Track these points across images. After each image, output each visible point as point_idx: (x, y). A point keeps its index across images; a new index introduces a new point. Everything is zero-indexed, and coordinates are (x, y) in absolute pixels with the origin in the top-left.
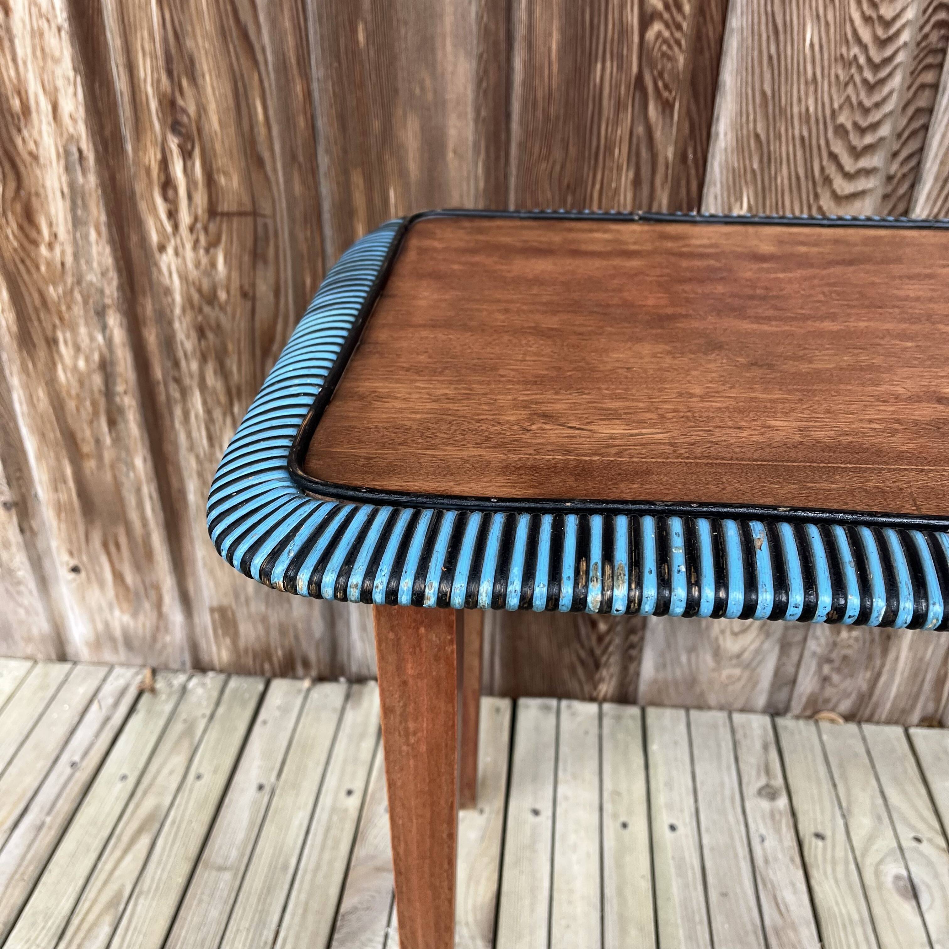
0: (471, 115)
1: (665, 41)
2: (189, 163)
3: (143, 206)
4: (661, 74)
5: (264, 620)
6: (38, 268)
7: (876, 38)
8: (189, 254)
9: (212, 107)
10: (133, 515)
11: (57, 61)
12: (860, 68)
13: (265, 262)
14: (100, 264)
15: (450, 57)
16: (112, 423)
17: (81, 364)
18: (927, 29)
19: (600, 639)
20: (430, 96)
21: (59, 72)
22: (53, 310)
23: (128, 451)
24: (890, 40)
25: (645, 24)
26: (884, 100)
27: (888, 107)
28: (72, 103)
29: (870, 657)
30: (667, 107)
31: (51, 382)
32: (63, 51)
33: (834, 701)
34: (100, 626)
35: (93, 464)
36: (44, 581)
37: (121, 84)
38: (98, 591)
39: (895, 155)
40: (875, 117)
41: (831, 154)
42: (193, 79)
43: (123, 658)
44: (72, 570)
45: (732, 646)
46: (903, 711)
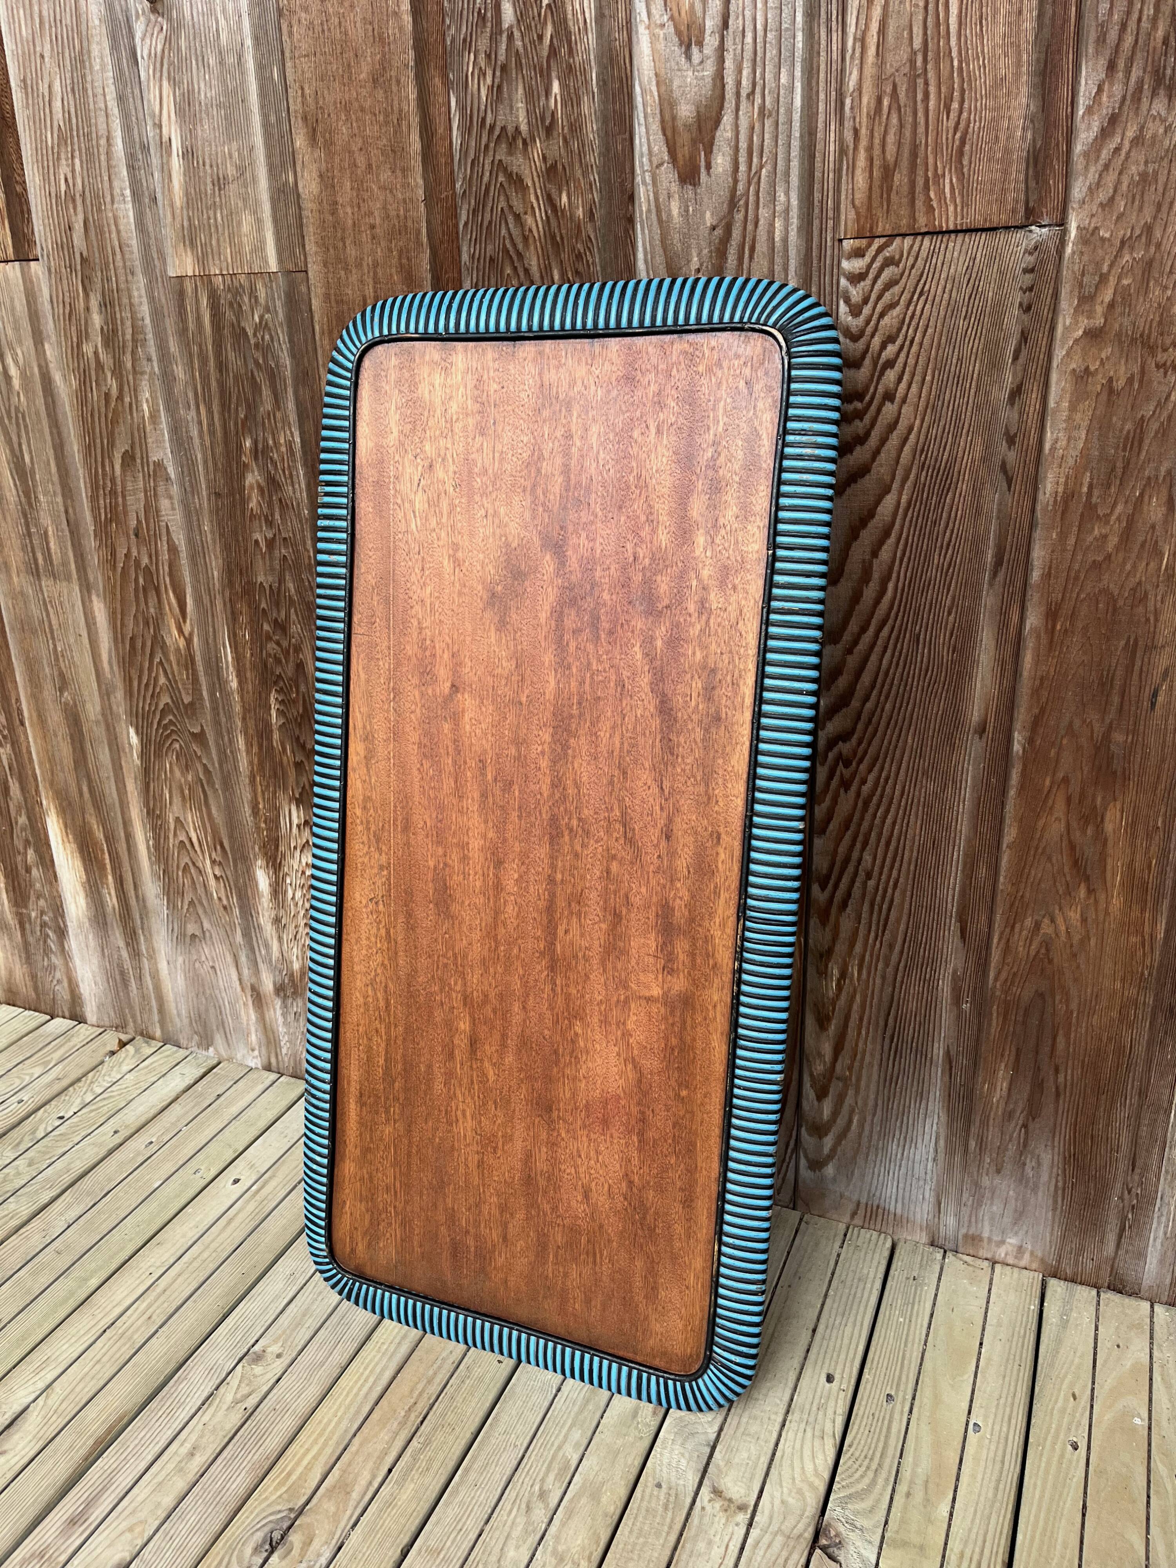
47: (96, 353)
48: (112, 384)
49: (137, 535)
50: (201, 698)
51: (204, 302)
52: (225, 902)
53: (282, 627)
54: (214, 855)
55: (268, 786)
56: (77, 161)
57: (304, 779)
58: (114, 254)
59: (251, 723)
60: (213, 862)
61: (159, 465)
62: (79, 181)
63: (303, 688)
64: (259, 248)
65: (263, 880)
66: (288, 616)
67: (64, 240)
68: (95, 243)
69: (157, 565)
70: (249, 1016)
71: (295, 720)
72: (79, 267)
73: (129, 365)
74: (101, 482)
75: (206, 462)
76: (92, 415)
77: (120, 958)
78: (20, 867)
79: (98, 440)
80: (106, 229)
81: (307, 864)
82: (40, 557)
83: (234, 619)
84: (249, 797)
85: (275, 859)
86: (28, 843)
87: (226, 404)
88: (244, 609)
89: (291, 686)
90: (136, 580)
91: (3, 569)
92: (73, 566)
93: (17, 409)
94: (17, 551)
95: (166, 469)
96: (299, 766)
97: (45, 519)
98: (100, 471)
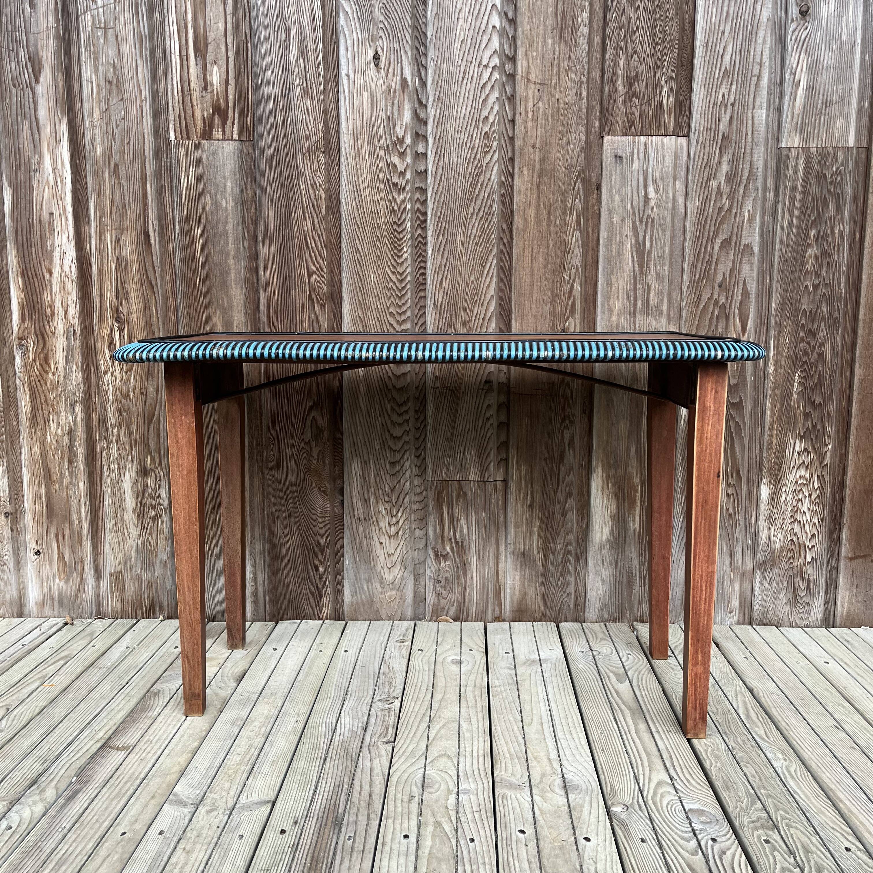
0: (243, 311)
1: (318, 282)
2: (122, 334)
3: (99, 354)
4: (318, 294)
5: (140, 579)
6: (46, 384)
7: (398, 279)
8: (118, 375)
9: (134, 311)
10: (75, 516)
11: (70, 294)
12: (394, 290)
13: (153, 377)
14: (76, 381)
15: (234, 289)
16: (70, 463)
17: (59, 431)
18: (417, 276)
19: (321, 578)
21: (70, 298)
22: (50, 404)
23: (77, 478)
24: (403, 280)
25: (310, 277)
26: (406, 302)
27: (408, 305)
28: (74, 311)
29: (458, 578)
30: (322, 306)
31: (43, 442)
32: (73, 289)
33: (446, 608)
34: (46, 590)
35: (57, 486)
36: (18, 563)
37: (96, 303)
38: (48, 567)
39: (416, 324)
40: (404, 309)
41: (390, 324)
42: (127, 300)
43: (56, 613)
44: (36, 553)
45: (389, 576)
46: (482, 612)
47: (719, 186)
48: (726, 203)
49: (720, 286)
50: (745, 380)
51: (802, 160)
52: (731, 511)
53: (813, 334)
54: (730, 480)
55: (782, 430)
56: (734, 87)
57: (810, 423)
58: (747, 134)
59: (778, 393)
60: (728, 485)
61: (748, 246)
62: (732, 97)
63: (820, 368)
64: (845, 135)
65: (765, 492)
66: (819, 326)
67: (713, 126)
68: (735, 129)
69: (731, 303)
70: (733, 588)
71: (811, 387)
72: (720, 141)
73: (741, 192)
74: (702, 257)
75: (781, 244)
76: (706, 220)
77: (631, 566)
78: (556, 513)
79: (706, 234)
80: (745, 122)
81: (800, 477)
82: (639, 303)
83: (780, 331)
84: (766, 439)
85: (777, 477)
86: (570, 494)
87: (803, 212)
88: (789, 325)
89: (812, 367)
90: (713, 313)
91: (606, 312)
92: (665, 307)
93: (649, 217)
94: (621, 300)
95: (752, 248)
96: (807, 415)
97: (651, 280)
98: (703, 250)
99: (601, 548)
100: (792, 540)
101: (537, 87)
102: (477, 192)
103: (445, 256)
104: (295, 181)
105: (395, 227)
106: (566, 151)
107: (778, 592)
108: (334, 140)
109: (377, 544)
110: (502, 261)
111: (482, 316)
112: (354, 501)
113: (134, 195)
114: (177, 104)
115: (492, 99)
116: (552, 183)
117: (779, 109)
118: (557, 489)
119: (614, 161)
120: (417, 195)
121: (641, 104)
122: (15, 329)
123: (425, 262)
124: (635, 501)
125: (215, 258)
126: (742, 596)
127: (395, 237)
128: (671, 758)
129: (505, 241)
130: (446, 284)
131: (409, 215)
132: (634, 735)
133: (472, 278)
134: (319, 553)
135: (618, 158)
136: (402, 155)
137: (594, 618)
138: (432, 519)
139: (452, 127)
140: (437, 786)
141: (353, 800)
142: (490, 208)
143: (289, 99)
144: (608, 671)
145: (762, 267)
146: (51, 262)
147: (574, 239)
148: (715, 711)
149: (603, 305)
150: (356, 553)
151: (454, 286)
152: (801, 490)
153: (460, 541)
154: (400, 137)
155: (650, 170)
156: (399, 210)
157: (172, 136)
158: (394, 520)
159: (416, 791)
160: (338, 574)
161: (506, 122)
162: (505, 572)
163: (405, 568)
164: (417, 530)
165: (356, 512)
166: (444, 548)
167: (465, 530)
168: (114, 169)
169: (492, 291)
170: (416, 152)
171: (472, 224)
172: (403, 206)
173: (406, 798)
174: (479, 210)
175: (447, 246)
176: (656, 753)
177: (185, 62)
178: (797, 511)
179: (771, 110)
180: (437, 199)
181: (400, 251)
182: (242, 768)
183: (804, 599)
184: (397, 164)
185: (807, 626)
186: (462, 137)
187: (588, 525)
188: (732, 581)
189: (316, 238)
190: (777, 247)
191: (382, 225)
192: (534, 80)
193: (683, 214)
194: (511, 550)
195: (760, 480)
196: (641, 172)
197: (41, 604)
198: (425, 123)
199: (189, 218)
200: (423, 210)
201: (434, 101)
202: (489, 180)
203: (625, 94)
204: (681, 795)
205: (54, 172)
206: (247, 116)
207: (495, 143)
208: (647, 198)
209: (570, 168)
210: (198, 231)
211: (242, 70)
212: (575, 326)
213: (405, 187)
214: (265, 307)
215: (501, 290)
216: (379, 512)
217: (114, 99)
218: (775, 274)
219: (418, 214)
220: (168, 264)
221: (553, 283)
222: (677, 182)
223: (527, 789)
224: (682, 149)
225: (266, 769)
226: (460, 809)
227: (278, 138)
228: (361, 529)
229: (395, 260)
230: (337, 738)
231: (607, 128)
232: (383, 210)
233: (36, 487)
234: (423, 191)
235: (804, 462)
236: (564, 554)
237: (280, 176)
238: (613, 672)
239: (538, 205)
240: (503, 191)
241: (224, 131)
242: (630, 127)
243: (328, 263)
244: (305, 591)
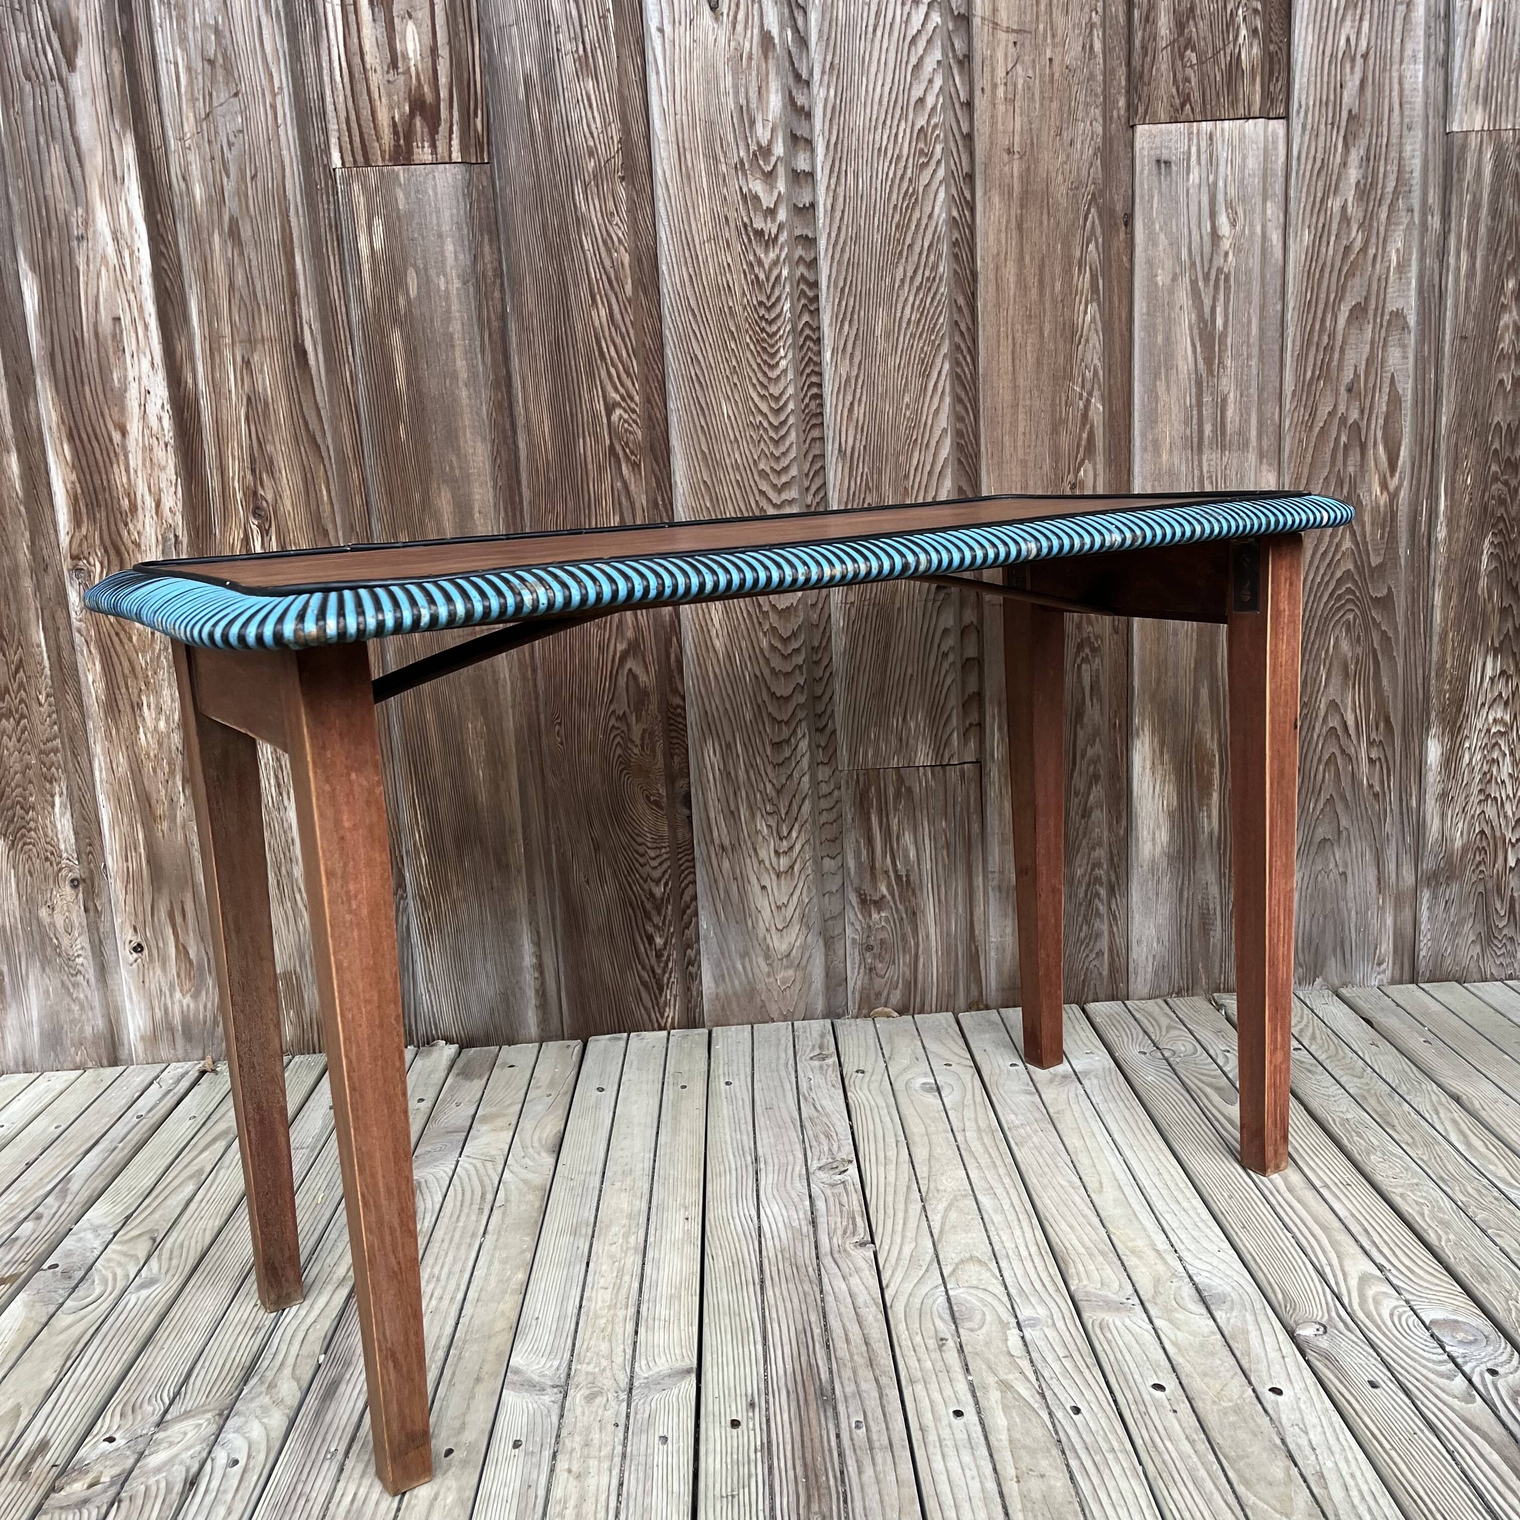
0: (490, 484)
1: (626, 421)
2: (266, 539)
4: (627, 444)
6: (130, 639)
7: (771, 408)
9: (287, 493)
11: (163, 469)
12: (765, 429)
15: (471, 443)
16: (186, 780)
17: (162, 725)
18: (807, 400)
19: (659, 956)
20: (457, 472)
21: (163, 476)
22: (140, 675)
24: (781, 409)
25: (609, 412)
26: (788, 450)
27: (793, 454)
28: (172, 500)
29: (904, 938)
30: (635, 466)
31: (132, 746)
32: (168, 460)
33: (885, 993)
34: (158, 1014)
35: (165, 825)
36: (103, 970)
37: (213, 482)
38: (159, 971)
39: (808, 489)
40: (785, 462)
41: (760, 491)
42: (272, 474)
43: (180, 1052)
44: (135, 949)
45: (780, 944)
46: (949, 995)
47: (1344, 208)
48: (1357, 238)
49: (1349, 390)
50: (1396, 557)
51: (1488, 154)
52: (1377, 788)
53: (1513, 466)
54: (1373, 735)
55: (1462, 640)
56: (1366, 24)
57: (1510, 625)
58: (1391, 110)
59: (1455, 574)
60: (1371, 743)
61: (1398, 315)
62: (1363, 44)
65: (1434, 751)
67: (1332, 97)
68: (1370, 101)
69: (1369, 419)
70: (1383, 922)
71: (1511, 562)
72: (1343, 124)
73: (1383, 216)
74: (1316, 339)
75: (1456, 307)
76: (1322, 270)
77: (1205, 898)
78: (1072, 814)
79: (1323, 296)
80: (1387, 87)
81: (1495, 720)
82: (1208, 429)
83: (1456, 464)
84: (1435, 657)
85: (1455, 723)
86: (1096, 778)
87: (1492, 249)
88: (1471, 454)
89: (1512, 527)
90: (1337, 439)
91: (1150, 448)
92: (1254, 433)
93: (1220, 270)
94: (1176, 425)
95: (1405, 318)
96: (1505, 612)
97: (1228, 385)
98: (1317, 327)
99: (1152, 871)
100: (1482, 832)
101: (1012, 37)
102: (908, 241)
103: (856, 361)
104: (574, 236)
105: (762, 312)
106: (1068, 156)
107: (1462, 922)
108: (641, 154)
109: (757, 888)
110: (958, 364)
111: (928, 468)
112: (712, 815)
113: (272, 277)
114: (341, 98)
115: (929, 65)
116: (1045, 217)
117: (1445, 63)
118: (1073, 770)
119: (1155, 171)
120: (799, 252)
121: (1201, 62)
122: (64, 540)
123: (820, 374)
124: (1210, 783)
125: (432, 386)
126: (1398, 935)
127: (763, 330)
128: (1366, 1230)
129: (963, 327)
130: (859, 412)
131: (787, 289)
132: (1287, 1195)
133: (907, 399)
134: (654, 913)
135: (1163, 164)
136: (769, 177)
137: (1145, 991)
138: (852, 840)
139: (859, 119)
140: (978, 1317)
141: (840, 1354)
142: (935, 267)
143: (553, 80)
144: (1201, 1085)
145: (1422, 351)
146: (123, 409)
147: (1088, 317)
148: (1410, 1141)
149: (1143, 435)
150: (719, 906)
151: (873, 413)
152: (1496, 743)
153: (903, 873)
154: (764, 143)
155: (1221, 184)
156: (768, 279)
157: (336, 161)
158: (785, 844)
159: (945, 1328)
160: (689, 946)
161: (957, 106)
162: (986, 923)
163: (809, 928)
164: (827, 861)
165: (715, 834)
166: (875, 888)
167: (912, 853)
168: (230, 228)
169: (943, 421)
170: (794, 171)
171: (902, 299)
172: (775, 273)
173: (932, 1343)
174: (915, 272)
175: (859, 343)
176: (1337, 1224)
177: (352, 18)
178: (1490, 781)
179: (1432, 64)
180: (837, 256)
181: (773, 355)
182: (621, 1313)
183: (1505, 932)
184: (761, 194)
185: (1510, 978)
186: (878, 138)
187: (1129, 829)
188: (1381, 909)
189: (618, 341)
190: (1449, 314)
191: (738, 309)
192: (1005, 25)
193: (1281, 263)
194: (995, 883)
195: (1425, 729)
196: (1205, 189)
197: (152, 1039)
198: (809, 115)
199: (378, 316)
200: (811, 279)
201: (823, 73)
202: (930, 216)
203: (1172, 43)
204: (1409, 1297)
205: (116, 239)
206: (476, 115)
207: (939, 148)
208: (1215, 236)
209: (1077, 188)
210: (396, 338)
211: (461, 27)
212: (1095, 476)
213: (777, 236)
214: (530, 474)
215: (960, 419)
216: (758, 832)
217: (221, 95)
218: (1446, 363)
219: (803, 286)
220: (343, 402)
221: (1053, 400)
222: (1269, 204)
223: (1138, 1308)
224: (1275, 142)
225: (663, 1311)
226: (1035, 1355)
227: (536, 155)
228: (726, 864)
229: (765, 374)
230: (770, 1243)
231: (1141, 110)
232: (739, 283)
233: (126, 828)
234: (810, 242)
235: (1500, 694)
236: (1089, 885)
237: (544, 227)
238: (1210, 1085)
239: (1021, 259)
240: (956, 235)
241: (433, 146)
242: (1183, 105)
243: (641, 385)
244: (633, 981)
